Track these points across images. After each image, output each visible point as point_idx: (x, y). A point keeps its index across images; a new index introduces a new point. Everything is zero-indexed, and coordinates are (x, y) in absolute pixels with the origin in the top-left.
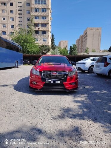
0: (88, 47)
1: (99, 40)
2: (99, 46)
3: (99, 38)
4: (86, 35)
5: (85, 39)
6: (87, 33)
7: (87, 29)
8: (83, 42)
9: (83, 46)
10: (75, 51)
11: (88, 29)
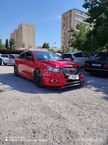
0: (25, 43)
1: (34, 36)
2: (34, 42)
3: (33, 35)
4: (21, 30)
5: (21, 33)
6: (22, 28)
7: (21, 24)
8: (19, 37)
9: (19, 41)
10: (14, 46)
11: (23, 24)
